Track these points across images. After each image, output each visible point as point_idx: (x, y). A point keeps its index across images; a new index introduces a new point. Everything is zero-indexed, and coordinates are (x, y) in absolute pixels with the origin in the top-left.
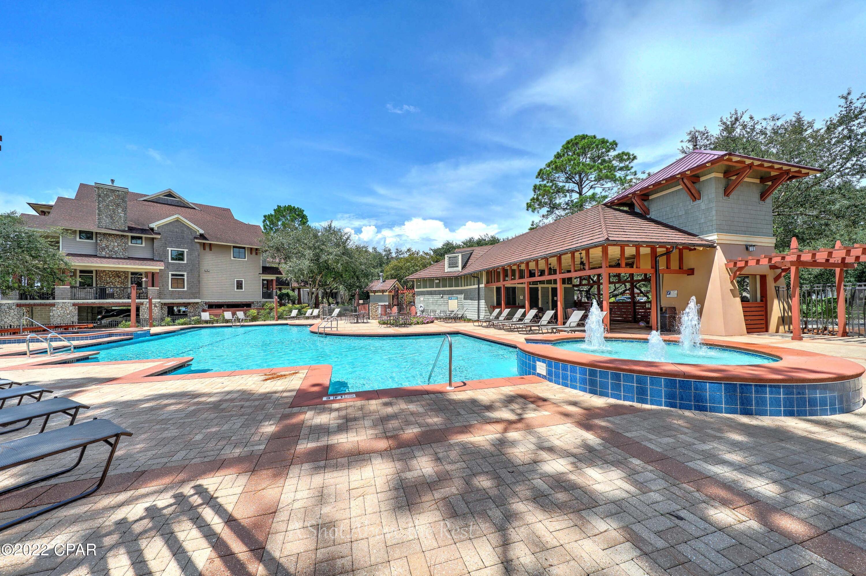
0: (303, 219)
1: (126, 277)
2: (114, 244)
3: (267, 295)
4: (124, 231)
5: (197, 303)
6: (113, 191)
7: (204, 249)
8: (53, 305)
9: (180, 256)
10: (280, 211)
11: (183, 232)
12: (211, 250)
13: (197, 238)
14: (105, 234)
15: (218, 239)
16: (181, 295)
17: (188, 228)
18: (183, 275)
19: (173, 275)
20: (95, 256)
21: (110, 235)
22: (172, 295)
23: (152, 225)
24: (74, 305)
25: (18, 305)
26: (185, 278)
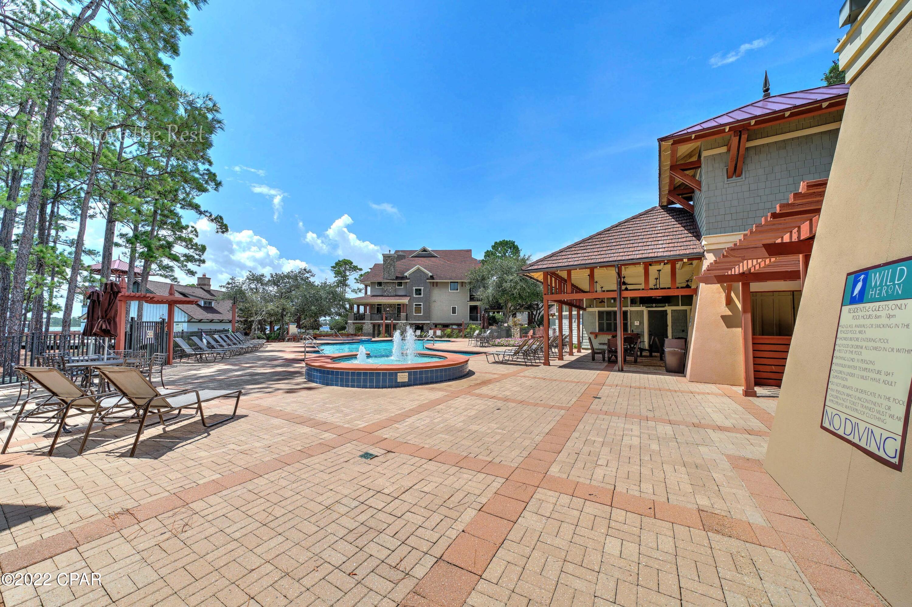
0: (515, 249)
1: (395, 307)
2: (390, 288)
3: (473, 318)
4: (394, 280)
5: (429, 324)
6: (389, 257)
7: (433, 286)
8: (364, 323)
9: (418, 292)
10: (496, 246)
11: (421, 276)
12: (437, 286)
13: (428, 279)
14: (386, 283)
15: (441, 278)
16: (419, 318)
17: (423, 272)
18: (421, 305)
19: (416, 305)
20: (382, 296)
21: (388, 283)
22: (416, 318)
23: (406, 274)
24: (371, 323)
25: (354, 323)
26: (422, 306)
